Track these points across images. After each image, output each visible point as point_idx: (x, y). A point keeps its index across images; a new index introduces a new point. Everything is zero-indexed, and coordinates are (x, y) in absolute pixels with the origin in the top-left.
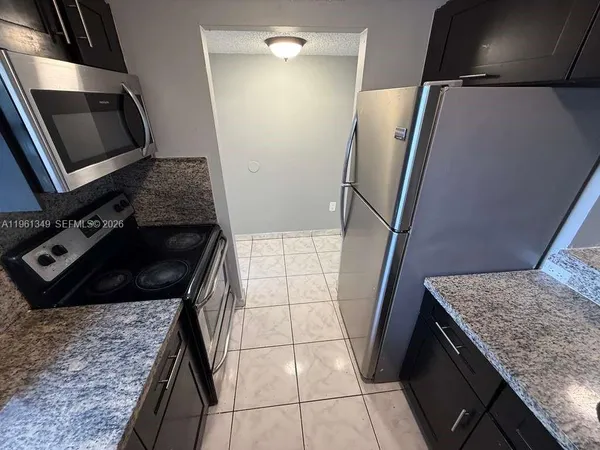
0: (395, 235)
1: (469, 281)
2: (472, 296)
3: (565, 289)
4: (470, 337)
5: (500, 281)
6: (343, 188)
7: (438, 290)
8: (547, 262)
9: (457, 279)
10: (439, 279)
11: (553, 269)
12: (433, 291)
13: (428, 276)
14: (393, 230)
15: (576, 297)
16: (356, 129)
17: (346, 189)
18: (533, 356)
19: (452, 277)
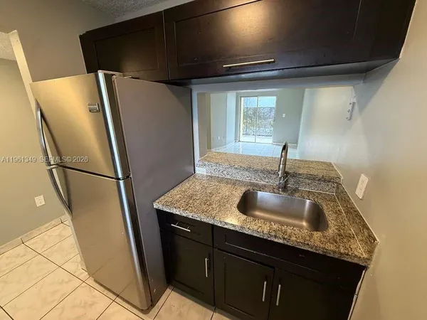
0: (121, 182)
1: (175, 191)
2: (180, 197)
3: (207, 176)
4: (190, 217)
5: (186, 185)
6: (51, 171)
7: (163, 205)
8: (196, 168)
9: (169, 194)
10: (160, 199)
11: (200, 171)
12: (161, 207)
13: (154, 201)
14: (119, 179)
15: (211, 177)
16: (42, 116)
17: (54, 171)
18: (214, 206)
19: (166, 195)
